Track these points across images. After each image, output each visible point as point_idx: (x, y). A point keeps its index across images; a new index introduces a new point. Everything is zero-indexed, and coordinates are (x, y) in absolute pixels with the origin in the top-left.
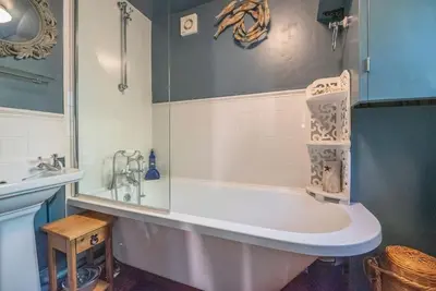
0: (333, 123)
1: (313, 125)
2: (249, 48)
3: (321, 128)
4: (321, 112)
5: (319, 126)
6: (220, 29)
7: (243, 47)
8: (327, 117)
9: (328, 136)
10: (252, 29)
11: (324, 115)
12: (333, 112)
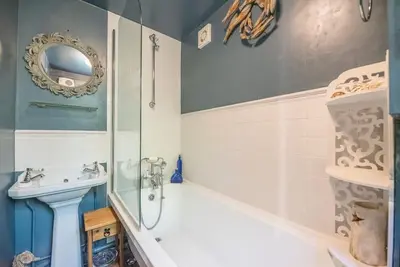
0: (376, 141)
1: (339, 143)
2: (257, 44)
3: (354, 149)
4: (354, 122)
5: (349, 144)
6: (228, 33)
7: (251, 46)
8: (365, 130)
9: (367, 163)
10: (258, 21)
11: (360, 128)
12: (377, 123)
